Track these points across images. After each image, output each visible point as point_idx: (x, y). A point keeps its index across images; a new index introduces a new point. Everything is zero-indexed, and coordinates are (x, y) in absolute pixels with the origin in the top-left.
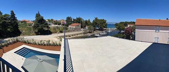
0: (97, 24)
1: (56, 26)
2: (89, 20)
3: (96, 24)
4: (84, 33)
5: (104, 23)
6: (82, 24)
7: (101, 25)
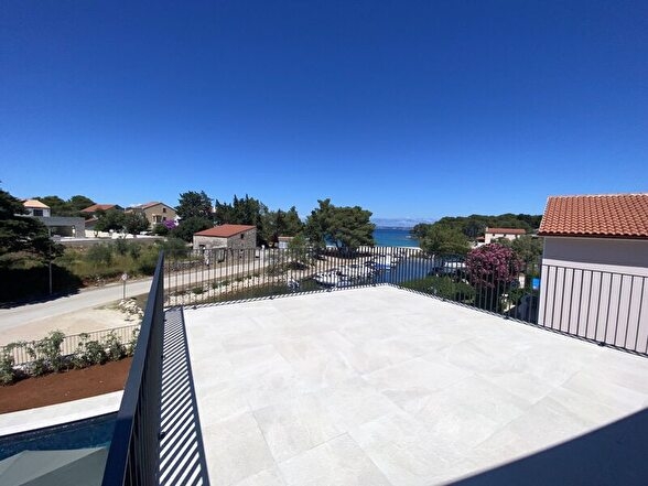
0: (329, 229)
1: (115, 236)
2: (293, 209)
3: (325, 227)
4: (271, 271)
5: (361, 223)
6: (259, 228)
7: (348, 234)
